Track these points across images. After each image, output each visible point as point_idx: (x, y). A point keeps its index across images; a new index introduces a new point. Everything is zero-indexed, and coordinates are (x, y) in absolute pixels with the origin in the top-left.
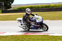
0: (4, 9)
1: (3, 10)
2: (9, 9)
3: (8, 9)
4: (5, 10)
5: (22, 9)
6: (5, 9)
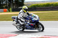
0: (14, 6)
5: (37, 7)
6: (16, 6)
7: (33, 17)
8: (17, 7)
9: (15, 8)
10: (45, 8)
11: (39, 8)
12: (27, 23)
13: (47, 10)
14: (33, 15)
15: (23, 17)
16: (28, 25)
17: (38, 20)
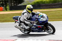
1: (12, 5)
2: (21, 4)
3: (19, 4)
4: (14, 6)
7: (40, 17)
8: (15, 5)
9: (13, 5)
10: (51, 5)
11: (44, 5)
12: (33, 25)
13: (54, 7)
14: (39, 15)
15: (27, 18)
16: (35, 27)
17: (47, 21)
